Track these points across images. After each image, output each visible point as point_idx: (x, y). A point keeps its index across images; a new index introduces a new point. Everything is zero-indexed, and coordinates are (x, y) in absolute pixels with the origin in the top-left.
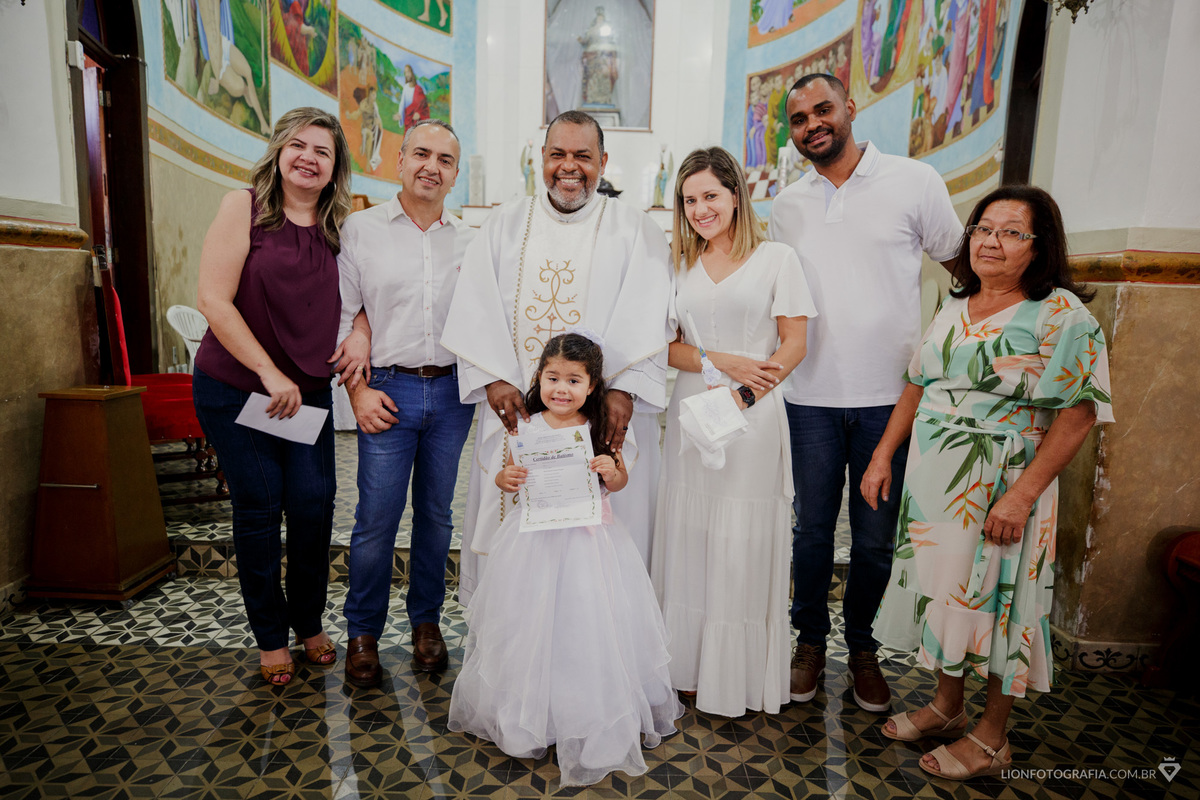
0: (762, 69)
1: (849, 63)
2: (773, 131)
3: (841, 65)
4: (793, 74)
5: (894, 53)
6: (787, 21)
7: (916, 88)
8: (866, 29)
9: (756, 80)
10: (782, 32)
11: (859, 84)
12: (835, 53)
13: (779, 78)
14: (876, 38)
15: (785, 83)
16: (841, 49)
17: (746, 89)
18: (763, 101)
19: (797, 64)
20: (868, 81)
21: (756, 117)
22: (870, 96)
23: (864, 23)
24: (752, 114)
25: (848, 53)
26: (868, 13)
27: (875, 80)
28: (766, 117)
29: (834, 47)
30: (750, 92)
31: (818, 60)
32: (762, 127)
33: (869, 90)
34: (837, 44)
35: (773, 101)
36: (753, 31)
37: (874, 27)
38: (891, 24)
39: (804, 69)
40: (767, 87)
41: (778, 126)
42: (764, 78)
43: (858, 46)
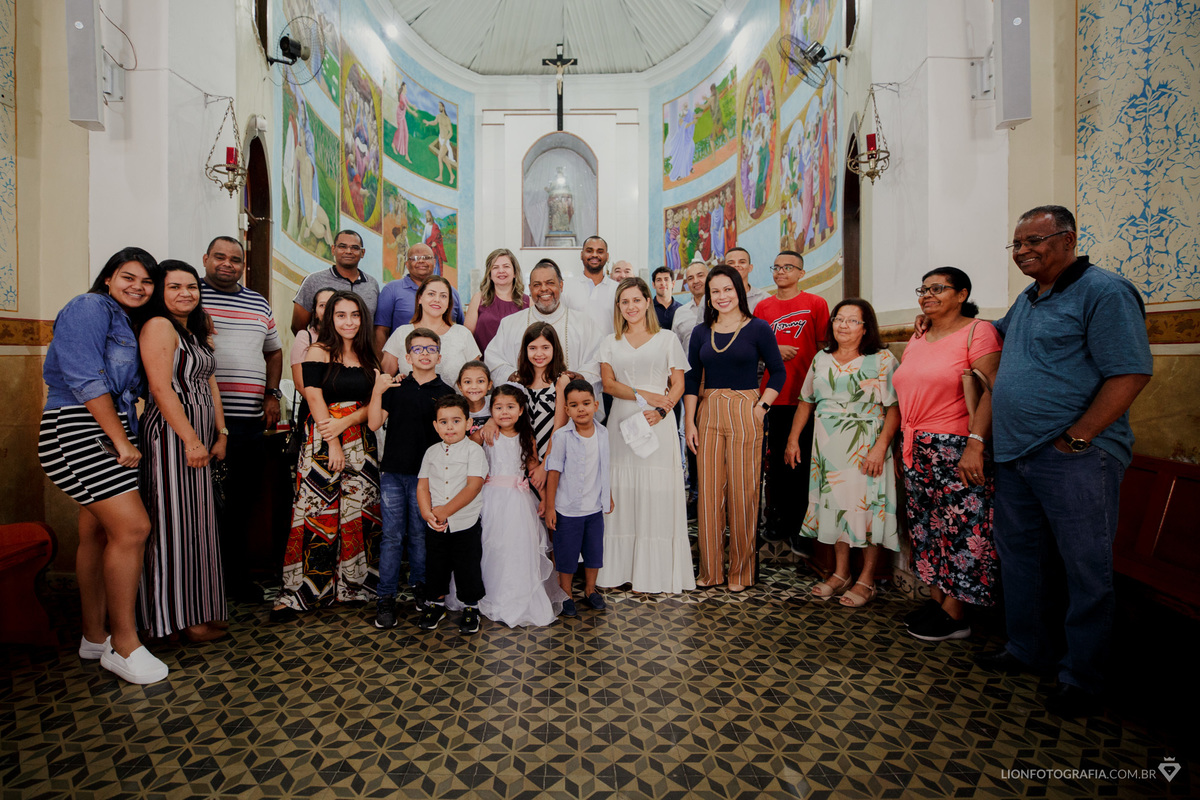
0: (674, 204)
1: (734, 199)
2: (684, 246)
3: (729, 200)
4: (696, 207)
5: (764, 193)
6: (689, 173)
7: (782, 216)
8: (744, 177)
9: (670, 212)
10: (686, 180)
11: (742, 213)
12: (724, 193)
13: (686, 210)
14: (751, 183)
15: (690, 214)
16: (728, 190)
17: (663, 218)
18: (676, 226)
19: (699, 200)
20: (748, 210)
21: (672, 237)
22: (750, 222)
23: (742, 174)
24: (669, 235)
25: (733, 193)
26: (744, 168)
27: (753, 210)
28: (679, 236)
29: (723, 189)
30: (667, 220)
31: (712, 198)
32: (677, 243)
33: (749, 217)
34: (725, 187)
35: (683, 226)
36: (666, 180)
37: (750, 176)
38: (761, 174)
39: (703, 204)
40: (678, 217)
41: (688, 242)
42: (676, 210)
43: (739, 189)
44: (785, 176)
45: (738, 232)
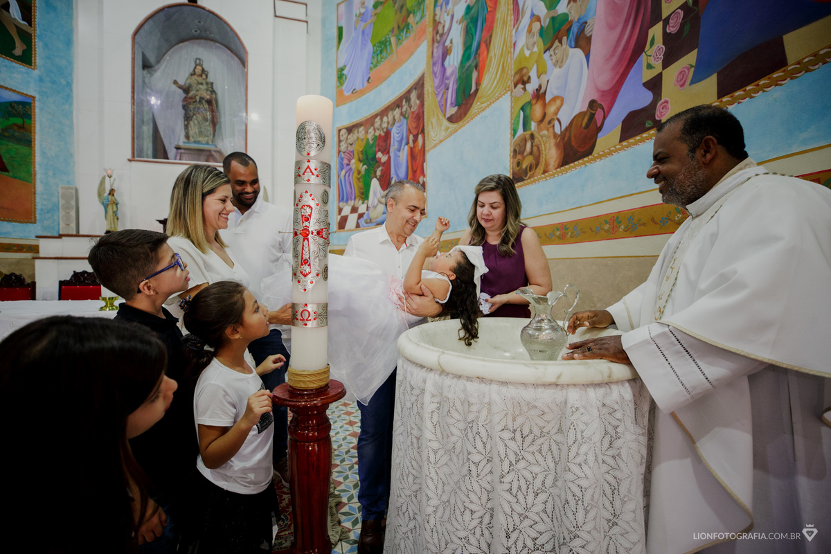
0: (348, 122)
1: (422, 105)
2: (359, 172)
3: (414, 108)
4: (373, 124)
5: (475, 75)
6: (366, 83)
8: (438, 69)
9: (343, 132)
10: (362, 92)
11: (434, 121)
12: (408, 100)
13: (361, 129)
14: (449, 72)
15: (366, 133)
16: (413, 96)
17: (336, 139)
18: (350, 148)
19: (376, 116)
20: (444, 112)
21: (345, 161)
22: (447, 129)
23: (434, 64)
24: (342, 159)
25: (421, 97)
26: (438, 53)
27: (452, 111)
28: (353, 161)
29: (406, 96)
30: (340, 141)
31: (393, 109)
32: (351, 169)
33: (446, 123)
34: (409, 92)
35: (358, 148)
36: (340, 93)
37: (446, 63)
38: (467, 47)
39: (381, 119)
40: (352, 138)
41: (363, 168)
42: (350, 130)
43: (429, 88)
44: (525, 20)
45: (427, 149)
